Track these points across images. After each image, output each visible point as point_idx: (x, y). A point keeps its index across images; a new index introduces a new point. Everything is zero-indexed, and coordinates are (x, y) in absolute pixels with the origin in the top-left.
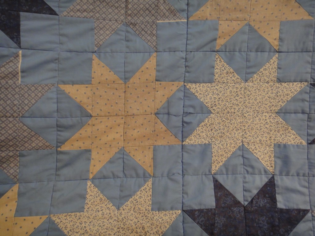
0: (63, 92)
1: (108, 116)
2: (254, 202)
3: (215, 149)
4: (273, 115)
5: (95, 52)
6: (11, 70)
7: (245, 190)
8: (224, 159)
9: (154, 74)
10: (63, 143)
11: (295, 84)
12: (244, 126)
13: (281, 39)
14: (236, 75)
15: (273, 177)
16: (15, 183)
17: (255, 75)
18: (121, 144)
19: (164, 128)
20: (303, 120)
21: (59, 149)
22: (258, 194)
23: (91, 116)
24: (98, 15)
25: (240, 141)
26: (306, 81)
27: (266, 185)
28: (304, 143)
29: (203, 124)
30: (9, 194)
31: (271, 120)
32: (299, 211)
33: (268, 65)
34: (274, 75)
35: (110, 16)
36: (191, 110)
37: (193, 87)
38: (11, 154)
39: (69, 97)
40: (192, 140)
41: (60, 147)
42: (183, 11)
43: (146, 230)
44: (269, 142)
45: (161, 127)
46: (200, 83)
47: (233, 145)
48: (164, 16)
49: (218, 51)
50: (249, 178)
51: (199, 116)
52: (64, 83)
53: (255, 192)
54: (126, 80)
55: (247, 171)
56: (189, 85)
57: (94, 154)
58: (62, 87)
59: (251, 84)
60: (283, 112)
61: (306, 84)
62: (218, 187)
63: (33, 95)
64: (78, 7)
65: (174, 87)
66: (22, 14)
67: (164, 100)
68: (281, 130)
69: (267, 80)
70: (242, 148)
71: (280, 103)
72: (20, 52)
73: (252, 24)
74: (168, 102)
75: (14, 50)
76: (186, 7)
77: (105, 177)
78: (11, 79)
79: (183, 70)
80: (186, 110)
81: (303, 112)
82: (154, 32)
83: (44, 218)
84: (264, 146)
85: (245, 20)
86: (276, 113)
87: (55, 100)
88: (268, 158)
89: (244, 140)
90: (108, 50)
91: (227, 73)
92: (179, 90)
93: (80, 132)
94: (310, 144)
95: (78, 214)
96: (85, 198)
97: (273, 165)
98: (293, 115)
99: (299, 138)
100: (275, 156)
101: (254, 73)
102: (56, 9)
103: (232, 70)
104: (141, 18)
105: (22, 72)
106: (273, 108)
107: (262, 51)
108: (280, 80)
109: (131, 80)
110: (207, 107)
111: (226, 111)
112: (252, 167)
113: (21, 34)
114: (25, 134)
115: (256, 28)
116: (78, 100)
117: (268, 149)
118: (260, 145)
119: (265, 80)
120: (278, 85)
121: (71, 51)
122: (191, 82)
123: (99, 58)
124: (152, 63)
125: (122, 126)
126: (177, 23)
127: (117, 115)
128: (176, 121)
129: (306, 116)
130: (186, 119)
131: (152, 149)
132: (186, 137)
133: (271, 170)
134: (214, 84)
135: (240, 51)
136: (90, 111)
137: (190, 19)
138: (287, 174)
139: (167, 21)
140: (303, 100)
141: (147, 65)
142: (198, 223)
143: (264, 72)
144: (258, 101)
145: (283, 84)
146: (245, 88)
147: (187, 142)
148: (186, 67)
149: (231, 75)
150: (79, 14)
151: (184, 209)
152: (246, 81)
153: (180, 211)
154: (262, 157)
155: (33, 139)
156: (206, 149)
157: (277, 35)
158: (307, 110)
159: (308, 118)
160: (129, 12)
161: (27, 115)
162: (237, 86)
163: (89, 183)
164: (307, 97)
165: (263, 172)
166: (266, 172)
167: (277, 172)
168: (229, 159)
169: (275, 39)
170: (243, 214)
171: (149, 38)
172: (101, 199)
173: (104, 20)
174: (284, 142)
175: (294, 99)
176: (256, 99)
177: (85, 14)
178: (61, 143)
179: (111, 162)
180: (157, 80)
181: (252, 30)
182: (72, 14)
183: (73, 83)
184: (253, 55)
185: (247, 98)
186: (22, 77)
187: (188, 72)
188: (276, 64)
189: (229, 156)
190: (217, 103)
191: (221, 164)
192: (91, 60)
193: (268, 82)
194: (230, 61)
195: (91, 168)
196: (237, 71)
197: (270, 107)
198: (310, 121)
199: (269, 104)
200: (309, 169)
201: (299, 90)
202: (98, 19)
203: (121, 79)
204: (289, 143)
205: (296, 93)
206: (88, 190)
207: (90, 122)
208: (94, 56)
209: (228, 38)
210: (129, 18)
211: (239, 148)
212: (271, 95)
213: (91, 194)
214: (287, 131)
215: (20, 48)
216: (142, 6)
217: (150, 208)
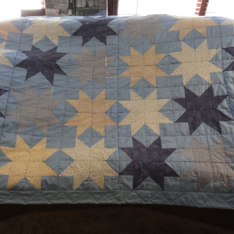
0: (68, 102)
1: (85, 112)
2: (151, 146)
3: (132, 126)
4: (158, 112)
5: (80, 88)
6: (49, 93)
7: (147, 142)
8: (137, 130)
9: (104, 96)
10: (66, 122)
11: (165, 99)
12: (145, 117)
13: (157, 83)
14: (139, 97)
15: (160, 137)
16: (46, 137)
17: (148, 97)
18: (90, 125)
19: (109, 118)
20: (170, 113)
21: (64, 125)
22: (153, 143)
23: (78, 112)
24: (82, 75)
25: (144, 123)
26: (169, 98)
27: (157, 140)
28: (172, 122)
29: (127, 117)
30: (43, 140)
31: (157, 114)
32: (172, 149)
33: (153, 93)
34: (156, 96)
35: (86, 76)
36: (121, 111)
37: (121, 102)
38: (46, 124)
39: (70, 104)
40: (122, 123)
41: (64, 124)
42: (116, 74)
43: (102, 154)
44: (157, 123)
45: (108, 118)
46: (124, 100)
47: (140, 124)
48: (108, 76)
49: (131, 88)
50: (148, 137)
51: (125, 114)
52: (68, 99)
53: (152, 142)
54: (93, 98)
55: (148, 134)
56: (119, 101)
57: (78, 129)
58: (67, 100)
59: (146, 100)
60: (161, 111)
61: (170, 99)
62: (134, 140)
63: (56, 102)
64: (75, 73)
65: (113, 102)
66: (55, 74)
67: (109, 107)
68: (161, 118)
69: (153, 98)
70: (145, 126)
71: (160, 107)
72: (53, 87)
73: (144, 78)
74: (111, 108)
75: (51, 86)
76: (117, 73)
77: (83, 137)
78: (48, 96)
79: (117, 95)
80: (119, 111)
81: (170, 110)
82: (104, 81)
83: (58, 149)
84: (155, 125)
85: (141, 76)
86: (159, 111)
87: (64, 105)
88: (157, 129)
89: (145, 122)
90: (85, 88)
91: (136, 96)
92: (115, 103)
93: (73, 118)
94: (175, 123)
95: (72, 148)
96: (75, 144)
97: (159, 132)
98: (166, 112)
99: (170, 121)
100: (160, 129)
101: (147, 96)
102: (66, 73)
103: (138, 95)
104: (99, 77)
105: (53, 94)
106: (157, 109)
107: (150, 88)
108: (158, 98)
109: (95, 99)
110: (128, 110)
111: (137, 111)
112: (150, 133)
113: (54, 81)
114: (52, 116)
115: (146, 79)
116: (73, 105)
117: (156, 126)
118: (153, 124)
119: (152, 98)
120: (158, 100)
121: (71, 88)
122: (120, 100)
123: (82, 90)
124: (103, 92)
125: (91, 117)
126: (114, 78)
127: (88, 113)
128: (115, 115)
129: (171, 112)
130: (119, 115)
131: (104, 127)
132: (120, 122)
133: (159, 134)
134: (130, 101)
135: (140, 88)
136: (77, 110)
137: (119, 77)
138: (166, 136)
139: (109, 77)
140: (169, 106)
141: (102, 93)
142: (126, 152)
143: (151, 95)
144: (150, 107)
145: (160, 100)
146: (144, 102)
147: (120, 124)
148: (118, 94)
149: (138, 97)
150: (75, 75)
151: (119, 148)
152: (144, 99)
153: (117, 149)
154: (154, 129)
155: (55, 119)
156: (128, 127)
157: (155, 81)
158: (172, 109)
159: (173, 112)
160: (94, 74)
161: (54, 109)
162: (141, 101)
163: (76, 139)
164: (171, 104)
165: (155, 135)
166: (156, 135)
167: (162, 135)
168: (139, 130)
169: (154, 83)
170: (146, 151)
171: (102, 83)
172: (82, 144)
173: (84, 77)
174: (163, 123)
175: (166, 105)
176: (149, 106)
177: (77, 75)
178: (64, 122)
179: (86, 131)
180: (106, 99)
181: (145, 80)
182: (72, 75)
183: (72, 99)
184: (146, 89)
185: (145, 106)
186: (52, 96)
187: (119, 96)
188: (156, 92)
189: (139, 129)
190: (132, 108)
191: (136, 132)
192: (78, 91)
193: (154, 99)
194: (136, 91)
195: (77, 133)
196: (140, 95)
197: (156, 109)
198: (173, 114)
199: (155, 108)
200: (176, 133)
201: (167, 102)
202: (82, 77)
203: (91, 98)
204: (166, 123)
205: (166, 103)
206: (76, 141)
207: (77, 115)
208: (80, 90)
209: (135, 83)
210: (94, 77)
211: (143, 126)
212: (156, 104)
213: (77, 142)
214: (164, 118)
215: (53, 86)
216: (99, 72)
217: (104, 147)
